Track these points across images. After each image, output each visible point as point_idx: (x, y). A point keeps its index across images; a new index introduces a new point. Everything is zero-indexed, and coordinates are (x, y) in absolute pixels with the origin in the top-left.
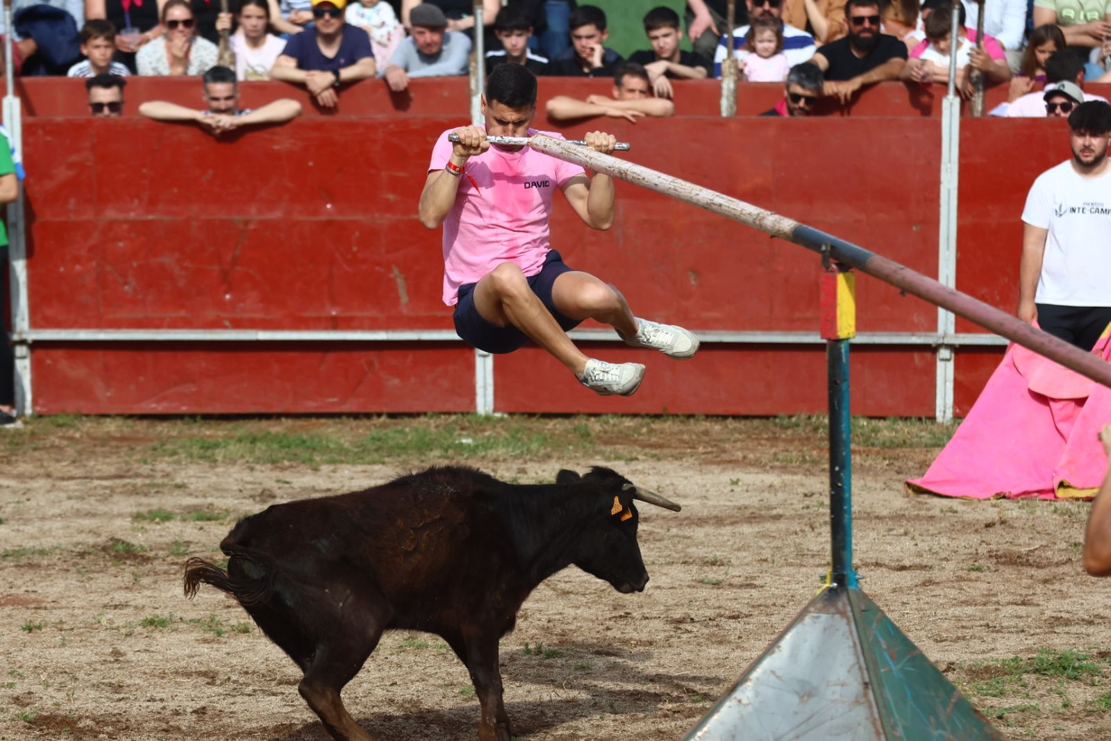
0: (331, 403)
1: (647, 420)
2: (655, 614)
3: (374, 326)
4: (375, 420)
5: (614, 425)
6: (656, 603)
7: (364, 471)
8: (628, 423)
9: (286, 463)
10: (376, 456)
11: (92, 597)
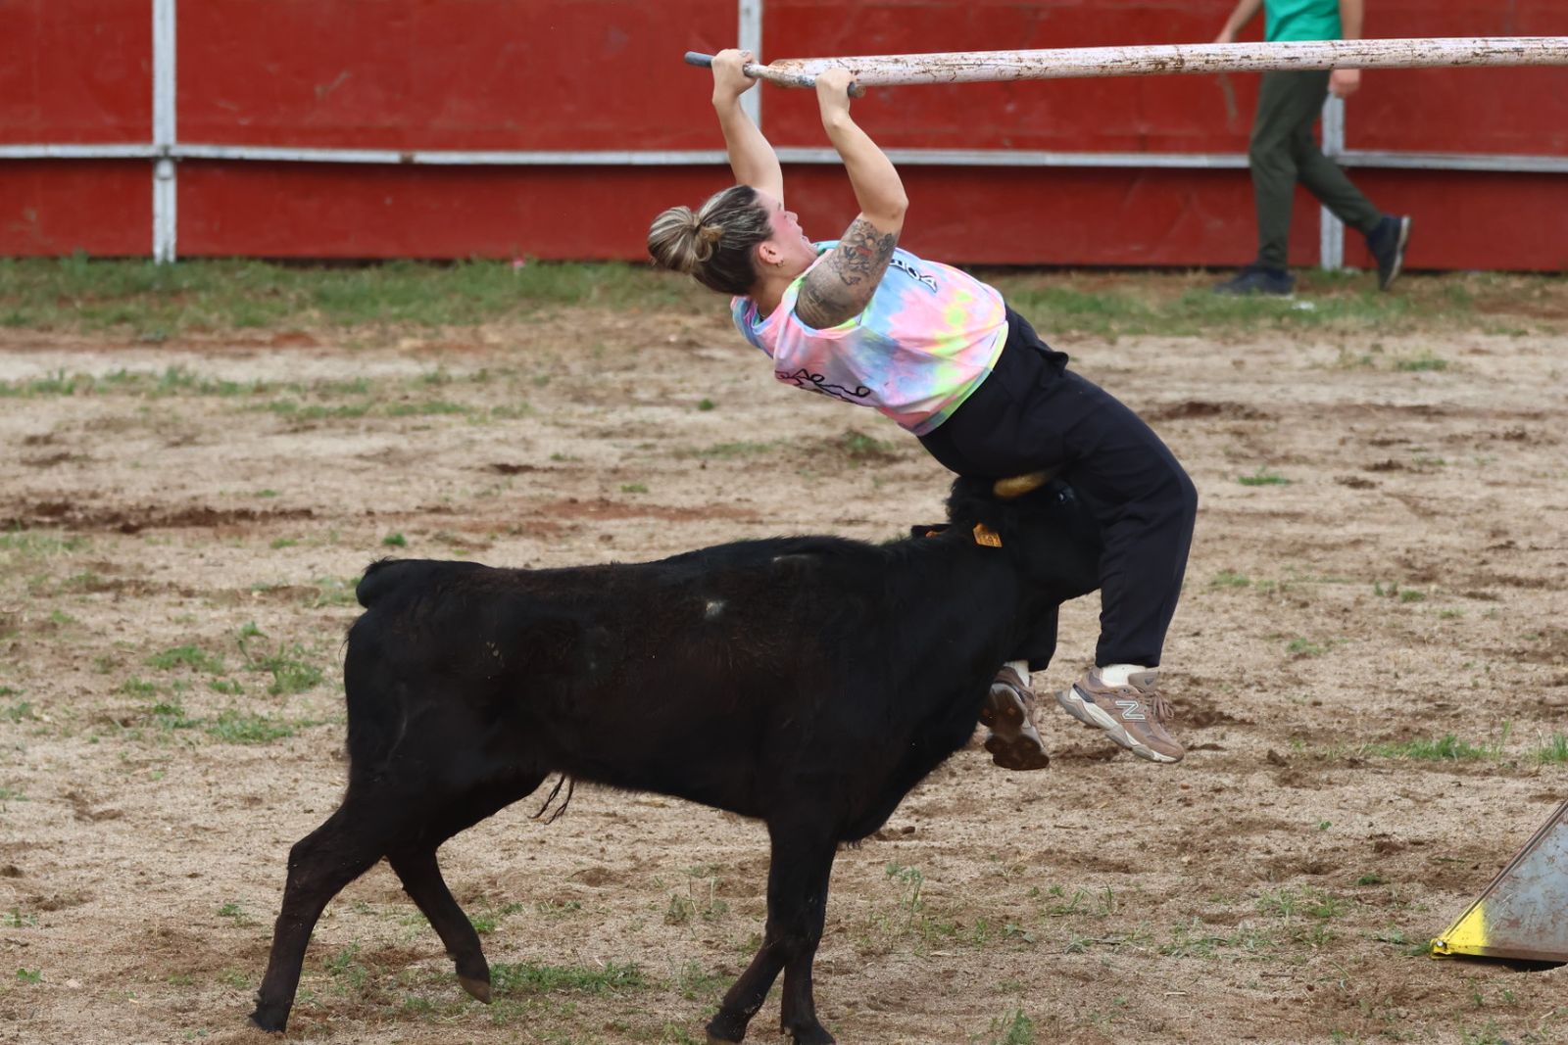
0: (1135, 251)
1: (1540, 280)
2: (1546, 543)
3: (1192, 147)
4: (1191, 277)
5: (1498, 286)
6: (1549, 528)
7: (1174, 346)
8: (1516, 283)
9: (1075, 333)
10: (1188, 325)
11: (821, 508)
